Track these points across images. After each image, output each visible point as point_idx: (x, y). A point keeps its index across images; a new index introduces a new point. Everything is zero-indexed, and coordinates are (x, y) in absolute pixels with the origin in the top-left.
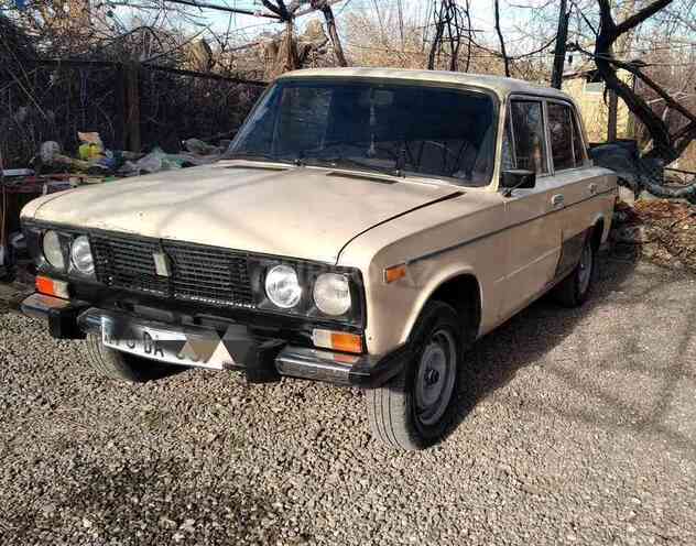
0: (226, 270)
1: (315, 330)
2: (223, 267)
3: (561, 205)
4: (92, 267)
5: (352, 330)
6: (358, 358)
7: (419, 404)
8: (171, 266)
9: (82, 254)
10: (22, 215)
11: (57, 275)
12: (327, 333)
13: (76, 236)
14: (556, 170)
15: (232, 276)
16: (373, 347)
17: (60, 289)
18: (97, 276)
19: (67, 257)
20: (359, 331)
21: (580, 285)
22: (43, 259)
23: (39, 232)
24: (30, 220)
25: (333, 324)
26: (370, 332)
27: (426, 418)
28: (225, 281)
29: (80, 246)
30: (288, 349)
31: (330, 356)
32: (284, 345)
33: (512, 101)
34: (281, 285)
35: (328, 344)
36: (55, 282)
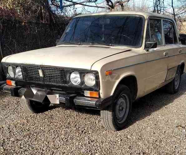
0: (59, 74)
1: (85, 91)
2: (58, 73)
3: (168, 56)
4: (22, 76)
5: (96, 91)
6: (97, 99)
7: (117, 116)
8: (44, 74)
9: (19, 72)
10: (2, 61)
11: (12, 79)
12: (89, 92)
13: (17, 66)
14: (166, 44)
15: (61, 75)
16: (102, 96)
17: (13, 83)
18: (23, 78)
19: (15, 73)
20: (98, 91)
21: (175, 86)
22: (8, 75)
23: (7, 66)
24: (4, 63)
25: (90, 89)
26: (101, 91)
27: (120, 121)
28: (59, 77)
29: (18, 70)
30: (77, 97)
31: (90, 99)
32: (76, 96)
33: (150, 19)
34: (75, 78)
35: (89, 95)
36: (12, 81)
